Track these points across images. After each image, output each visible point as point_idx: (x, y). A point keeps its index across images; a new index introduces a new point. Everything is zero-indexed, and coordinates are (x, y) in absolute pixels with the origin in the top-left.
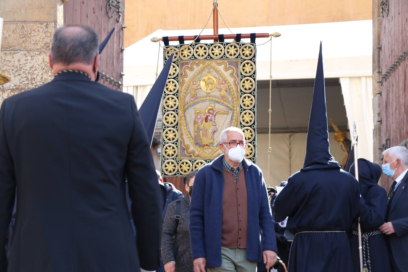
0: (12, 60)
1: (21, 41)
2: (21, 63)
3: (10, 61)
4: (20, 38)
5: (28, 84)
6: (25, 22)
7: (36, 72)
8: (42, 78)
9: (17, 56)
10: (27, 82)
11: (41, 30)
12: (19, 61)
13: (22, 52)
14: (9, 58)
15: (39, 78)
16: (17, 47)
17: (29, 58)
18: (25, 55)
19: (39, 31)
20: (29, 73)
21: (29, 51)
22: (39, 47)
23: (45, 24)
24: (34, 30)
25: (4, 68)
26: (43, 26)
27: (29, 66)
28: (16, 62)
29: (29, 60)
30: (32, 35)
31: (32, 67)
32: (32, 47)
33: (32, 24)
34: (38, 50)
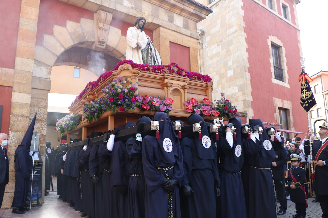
0: (34, 110)
1: (37, 104)
2: (37, 111)
3: (33, 110)
4: (37, 103)
5: (39, 118)
6: (39, 98)
7: (41, 115)
8: (43, 117)
9: (36, 109)
10: (38, 117)
11: (44, 101)
12: (36, 110)
13: (37, 108)
14: (33, 109)
15: (42, 116)
16: (35, 106)
17: (39, 110)
18: (38, 109)
19: (43, 102)
20: (39, 115)
21: (40, 108)
22: (43, 107)
23: (45, 100)
24: (41, 101)
25: (31, 113)
26: (44, 100)
27: (39, 112)
28: (35, 111)
29: (39, 111)
30: (41, 103)
31: (40, 113)
32: (41, 106)
33: (41, 99)
34: (42, 108)
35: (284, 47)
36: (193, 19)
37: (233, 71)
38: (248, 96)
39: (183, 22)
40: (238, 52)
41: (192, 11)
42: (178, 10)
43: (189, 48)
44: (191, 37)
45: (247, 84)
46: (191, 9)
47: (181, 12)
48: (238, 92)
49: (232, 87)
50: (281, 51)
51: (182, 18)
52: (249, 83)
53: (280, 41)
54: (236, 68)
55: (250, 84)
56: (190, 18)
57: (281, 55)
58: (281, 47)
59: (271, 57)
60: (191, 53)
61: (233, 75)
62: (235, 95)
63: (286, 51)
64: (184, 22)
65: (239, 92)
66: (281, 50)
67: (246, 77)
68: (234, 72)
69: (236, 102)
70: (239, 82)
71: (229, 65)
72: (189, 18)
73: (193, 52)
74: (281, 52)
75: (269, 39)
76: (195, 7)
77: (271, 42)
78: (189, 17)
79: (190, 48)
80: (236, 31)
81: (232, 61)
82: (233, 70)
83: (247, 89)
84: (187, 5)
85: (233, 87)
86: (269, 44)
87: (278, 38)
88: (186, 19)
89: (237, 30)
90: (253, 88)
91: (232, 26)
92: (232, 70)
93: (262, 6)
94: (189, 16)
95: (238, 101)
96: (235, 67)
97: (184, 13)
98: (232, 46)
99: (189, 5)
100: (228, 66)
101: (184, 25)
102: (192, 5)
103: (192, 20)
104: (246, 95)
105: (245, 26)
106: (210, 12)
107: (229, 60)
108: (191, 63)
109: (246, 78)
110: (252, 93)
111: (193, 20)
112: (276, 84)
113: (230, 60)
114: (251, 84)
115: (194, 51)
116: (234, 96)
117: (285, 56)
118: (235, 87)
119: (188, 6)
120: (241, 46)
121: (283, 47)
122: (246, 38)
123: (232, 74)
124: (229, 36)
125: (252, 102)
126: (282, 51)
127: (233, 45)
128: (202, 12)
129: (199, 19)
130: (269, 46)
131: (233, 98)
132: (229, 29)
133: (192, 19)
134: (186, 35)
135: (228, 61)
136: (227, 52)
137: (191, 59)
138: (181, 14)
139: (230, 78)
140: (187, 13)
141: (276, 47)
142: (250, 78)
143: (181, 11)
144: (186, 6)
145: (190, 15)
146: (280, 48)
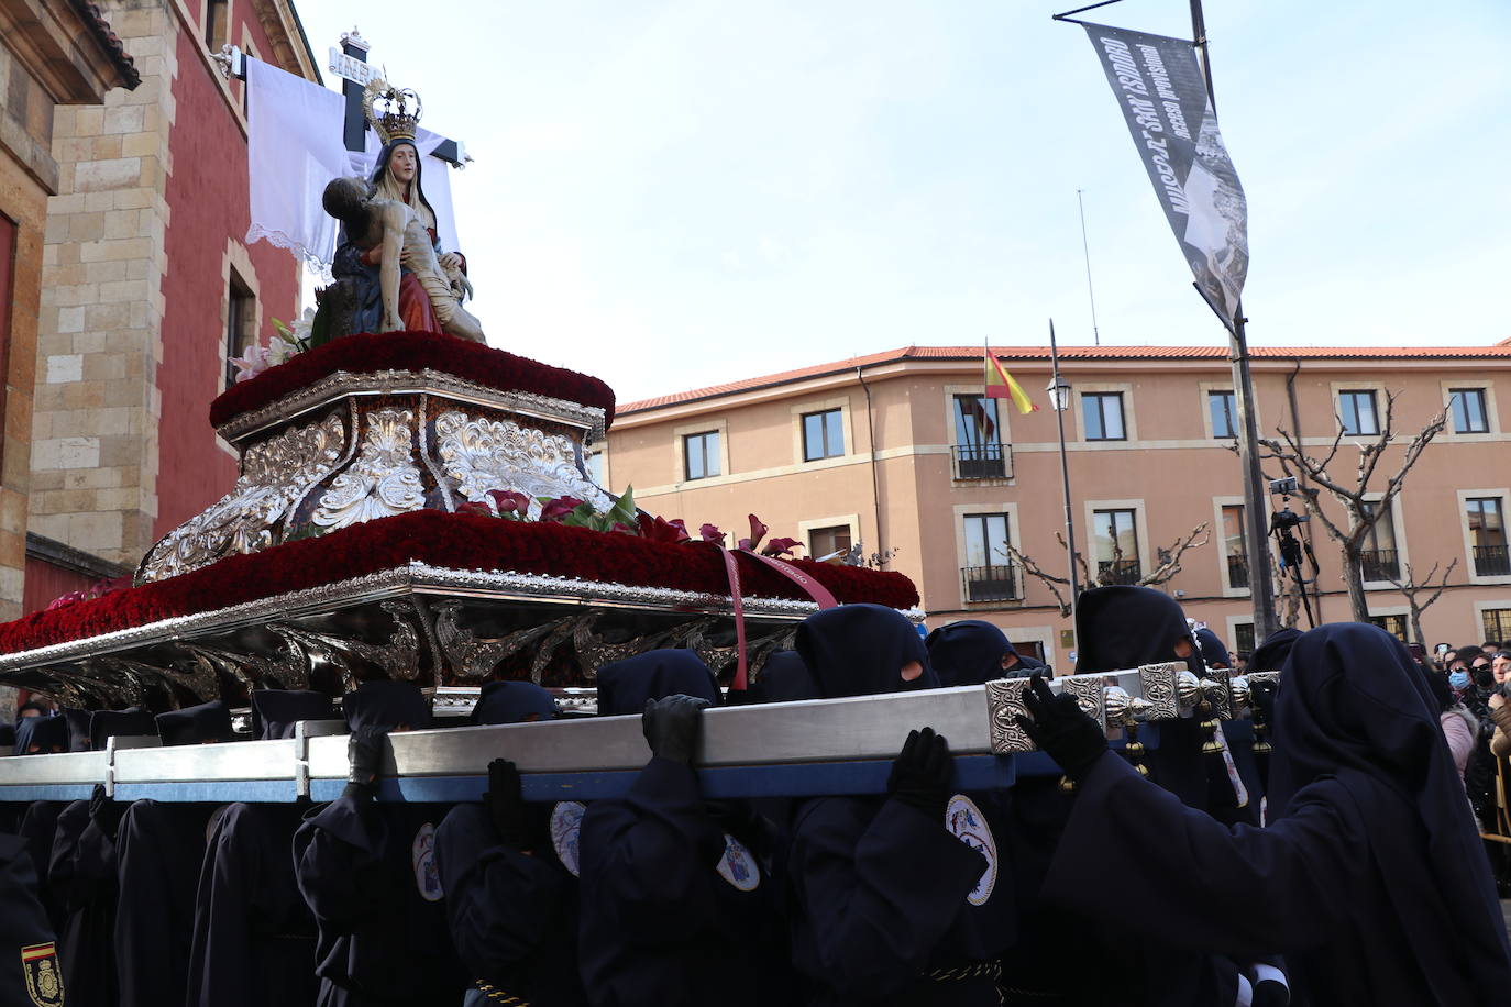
35: (261, 299)
36: (48, 84)
37: (81, 365)
38: (145, 496)
39: (8, 83)
40: (127, 280)
41: (66, 47)
42: (8, 18)
43: (13, 225)
44: (29, 172)
45: (147, 441)
46: (64, 38)
47: (14, 30)
48: (100, 467)
49: (69, 440)
50: (249, 314)
51: (8, 57)
52: (154, 433)
53: (254, 270)
54: (104, 353)
55: (157, 440)
56: (38, 76)
57: (246, 332)
58: (252, 296)
59: (225, 330)
60: (19, 254)
61: (83, 380)
62: (81, 478)
63: (263, 320)
64: (11, 83)
65: (106, 469)
66: (248, 307)
67: (148, 405)
68: (86, 370)
69: (82, 517)
70: (112, 422)
71: (63, 329)
72: (33, 71)
73: (26, 251)
74: (249, 320)
75: (226, 252)
76: (84, 34)
77: (232, 267)
78: (35, 68)
79: (20, 229)
80: (132, 184)
81: (87, 314)
82: (84, 358)
83: (146, 463)
84: (55, 12)
85: (75, 439)
86: (226, 275)
87: (251, 259)
88: (21, 70)
89: (139, 178)
90: (162, 457)
91: (116, 154)
92: (81, 357)
93: (227, 102)
94: (39, 63)
95: (94, 511)
96: (102, 350)
97: (26, 40)
98: (97, 242)
99: (61, 17)
100: (61, 331)
101: (10, 103)
102: (74, 21)
103: (41, 85)
104: (142, 491)
105: (171, 174)
106: (127, 80)
107: (68, 307)
108: (16, 304)
109: (148, 412)
110: (159, 480)
111: (46, 91)
112: (225, 453)
113: (72, 307)
114: (161, 443)
115: (32, 246)
116: (70, 483)
117: (260, 341)
118: (83, 441)
119: (58, 17)
120: (149, 258)
121: (257, 299)
122: (166, 226)
123: (80, 379)
124: (87, 189)
125: (154, 519)
126: (254, 315)
127: (101, 241)
128: (99, 71)
129: (69, 93)
130: (223, 281)
131: (63, 493)
132: (93, 160)
133: (43, 82)
134: (15, 159)
135: (59, 308)
136: (59, 265)
137: (17, 284)
138: (8, 41)
139: (61, 395)
140: (38, 50)
141: (240, 292)
142: (159, 414)
143: (15, 26)
144: (47, 15)
145: (46, 63)
146: (248, 301)
